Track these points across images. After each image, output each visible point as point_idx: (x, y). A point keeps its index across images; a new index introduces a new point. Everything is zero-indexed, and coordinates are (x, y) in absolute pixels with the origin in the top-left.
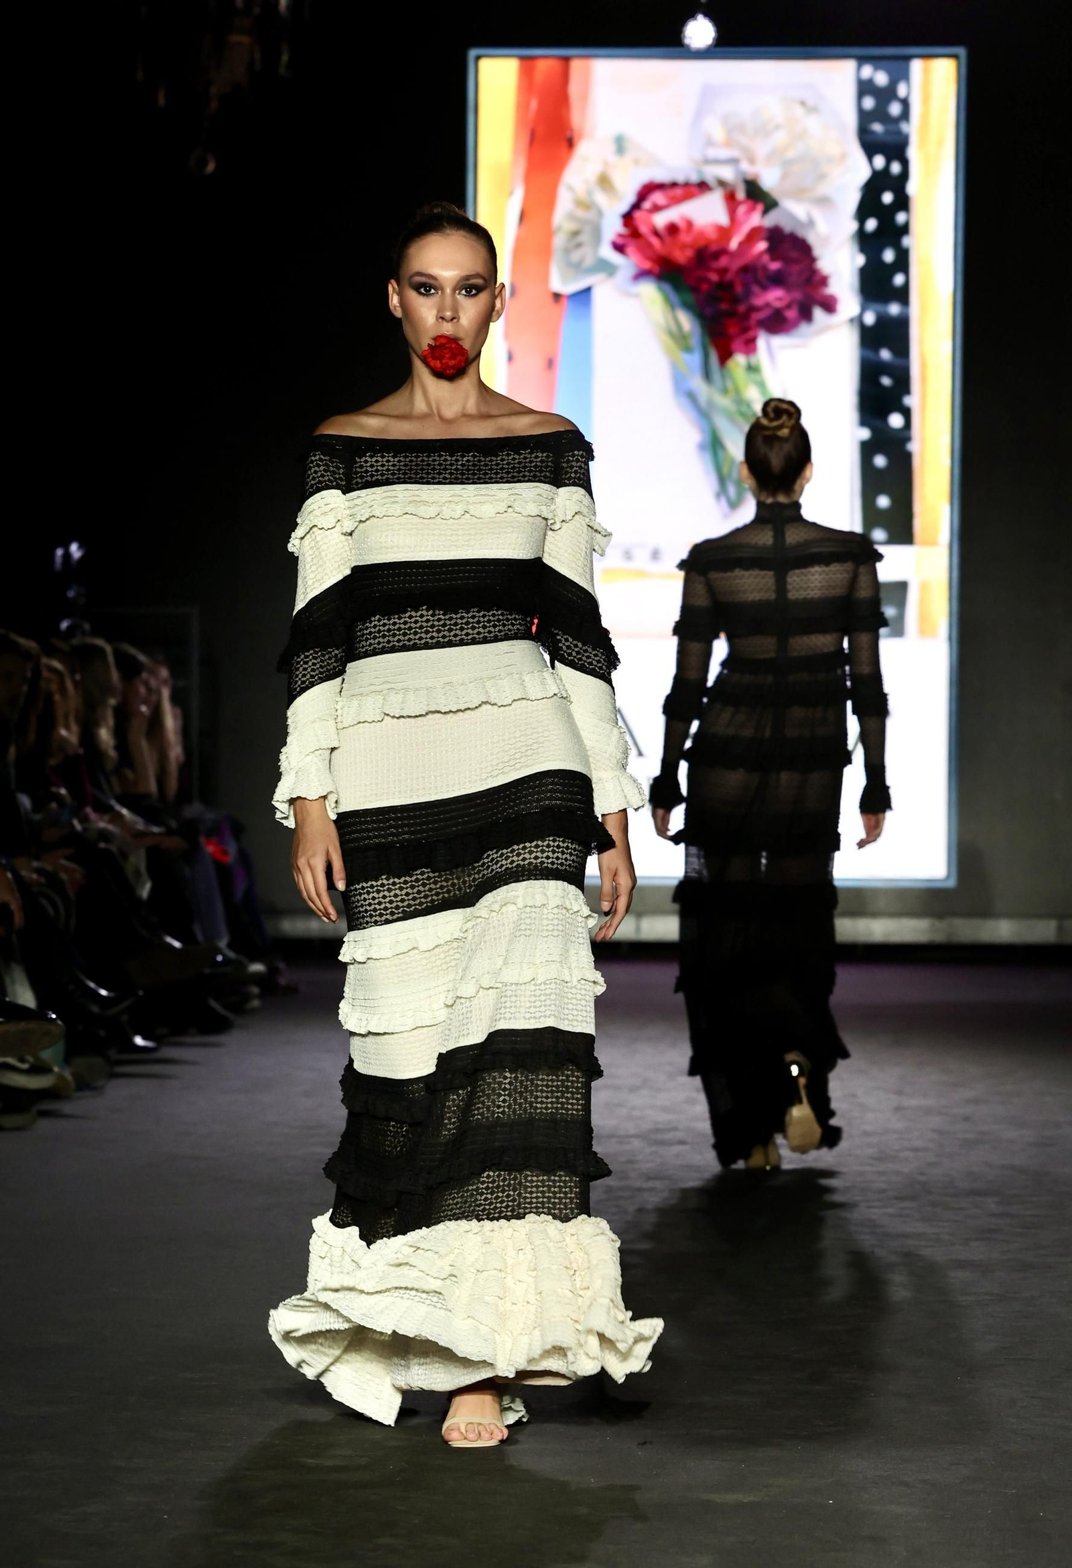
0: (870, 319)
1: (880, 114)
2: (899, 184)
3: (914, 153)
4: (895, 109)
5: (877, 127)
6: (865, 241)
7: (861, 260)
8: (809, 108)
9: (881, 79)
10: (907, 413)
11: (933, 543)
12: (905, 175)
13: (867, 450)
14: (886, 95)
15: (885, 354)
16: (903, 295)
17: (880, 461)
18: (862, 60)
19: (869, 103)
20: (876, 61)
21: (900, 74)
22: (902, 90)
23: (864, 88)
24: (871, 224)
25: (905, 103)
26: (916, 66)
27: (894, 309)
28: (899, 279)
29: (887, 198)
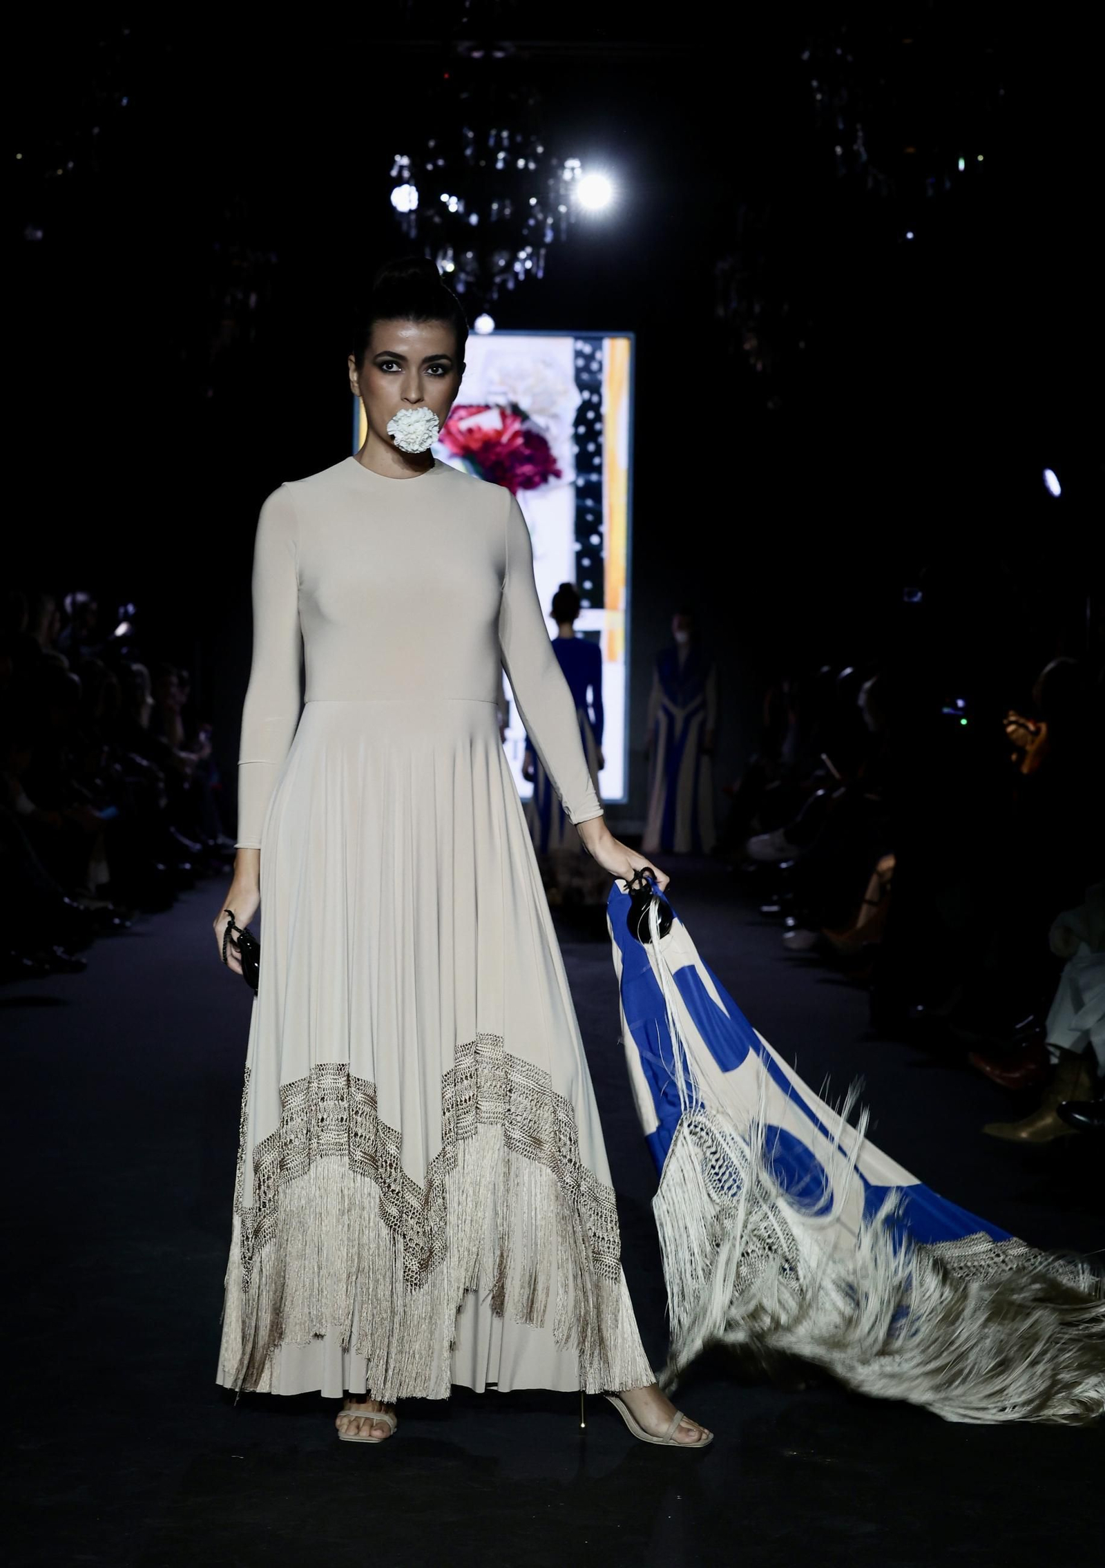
0: (581, 482)
1: (586, 368)
2: (597, 407)
3: (606, 390)
4: (594, 366)
5: (585, 376)
6: (579, 440)
7: (576, 449)
8: (548, 364)
9: (587, 349)
10: (601, 535)
11: (615, 608)
12: (600, 404)
13: (579, 556)
14: (590, 358)
15: (589, 503)
16: (599, 469)
17: (586, 562)
18: (577, 338)
19: (581, 362)
20: (586, 339)
21: (598, 347)
22: (598, 355)
23: (578, 354)
24: (582, 430)
25: (601, 364)
26: (607, 343)
27: (594, 477)
28: (596, 461)
29: (591, 415)
